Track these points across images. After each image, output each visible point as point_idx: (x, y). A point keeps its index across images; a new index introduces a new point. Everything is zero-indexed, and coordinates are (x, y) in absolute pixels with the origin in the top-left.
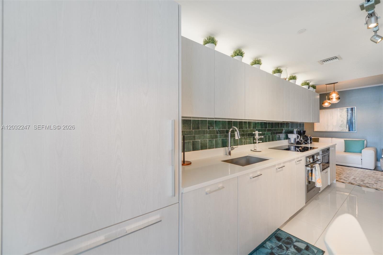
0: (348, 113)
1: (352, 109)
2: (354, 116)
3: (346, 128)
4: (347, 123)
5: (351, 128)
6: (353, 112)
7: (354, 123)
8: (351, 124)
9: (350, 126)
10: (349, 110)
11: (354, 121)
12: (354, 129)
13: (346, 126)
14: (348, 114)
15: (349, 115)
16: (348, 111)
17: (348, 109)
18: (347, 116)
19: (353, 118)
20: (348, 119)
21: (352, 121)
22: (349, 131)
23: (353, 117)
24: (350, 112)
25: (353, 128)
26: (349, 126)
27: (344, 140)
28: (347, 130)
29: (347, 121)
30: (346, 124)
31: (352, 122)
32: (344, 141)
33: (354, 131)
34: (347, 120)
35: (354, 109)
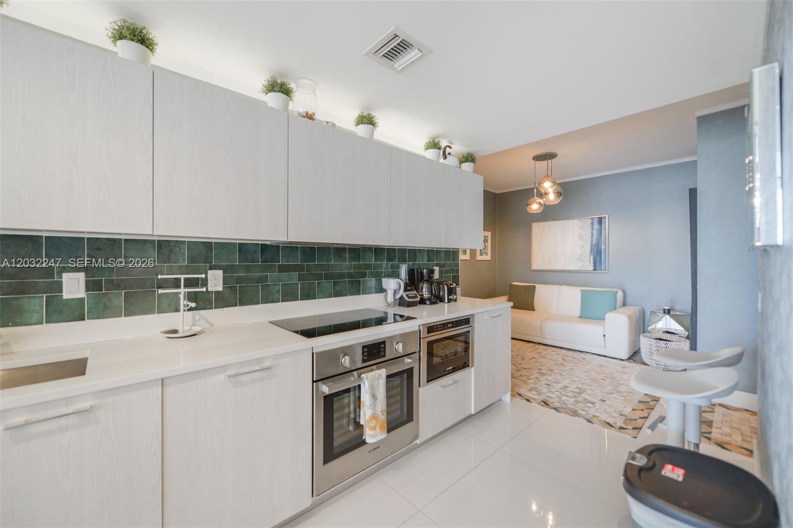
0: (592, 229)
1: (600, 220)
2: (603, 235)
3: (589, 262)
4: (591, 251)
5: (598, 264)
6: (603, 227)
7: (603, 251)
8: (597, 254)
9: (596, 259)
10: (596, 221)
11: (603, 247)
12: (603, 266)
13: (588, 260)
14: (593, 232)
15: (595, 232)
16: (592, 223)
17: (593, 220)
18: (590, 236)
19: (602, 242)
20: (593, 244)
21: (600, 247)
22: (595, 270)
23: (602, 239)
24: (596, 226)
25: (602, 264)
26: (594, 259)
27: (581, 290)
28: (591, 268)
29: (592, 248)
30: (589, 254)
31: (599, 249)
32: (580, 292)
33: (603, 269)
34: (592, 246)
35: (603, 220)
